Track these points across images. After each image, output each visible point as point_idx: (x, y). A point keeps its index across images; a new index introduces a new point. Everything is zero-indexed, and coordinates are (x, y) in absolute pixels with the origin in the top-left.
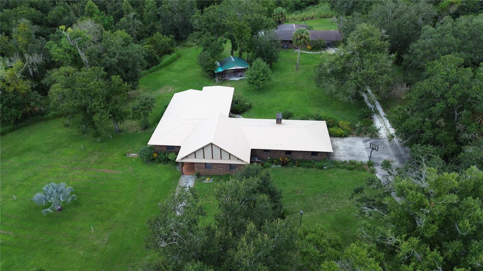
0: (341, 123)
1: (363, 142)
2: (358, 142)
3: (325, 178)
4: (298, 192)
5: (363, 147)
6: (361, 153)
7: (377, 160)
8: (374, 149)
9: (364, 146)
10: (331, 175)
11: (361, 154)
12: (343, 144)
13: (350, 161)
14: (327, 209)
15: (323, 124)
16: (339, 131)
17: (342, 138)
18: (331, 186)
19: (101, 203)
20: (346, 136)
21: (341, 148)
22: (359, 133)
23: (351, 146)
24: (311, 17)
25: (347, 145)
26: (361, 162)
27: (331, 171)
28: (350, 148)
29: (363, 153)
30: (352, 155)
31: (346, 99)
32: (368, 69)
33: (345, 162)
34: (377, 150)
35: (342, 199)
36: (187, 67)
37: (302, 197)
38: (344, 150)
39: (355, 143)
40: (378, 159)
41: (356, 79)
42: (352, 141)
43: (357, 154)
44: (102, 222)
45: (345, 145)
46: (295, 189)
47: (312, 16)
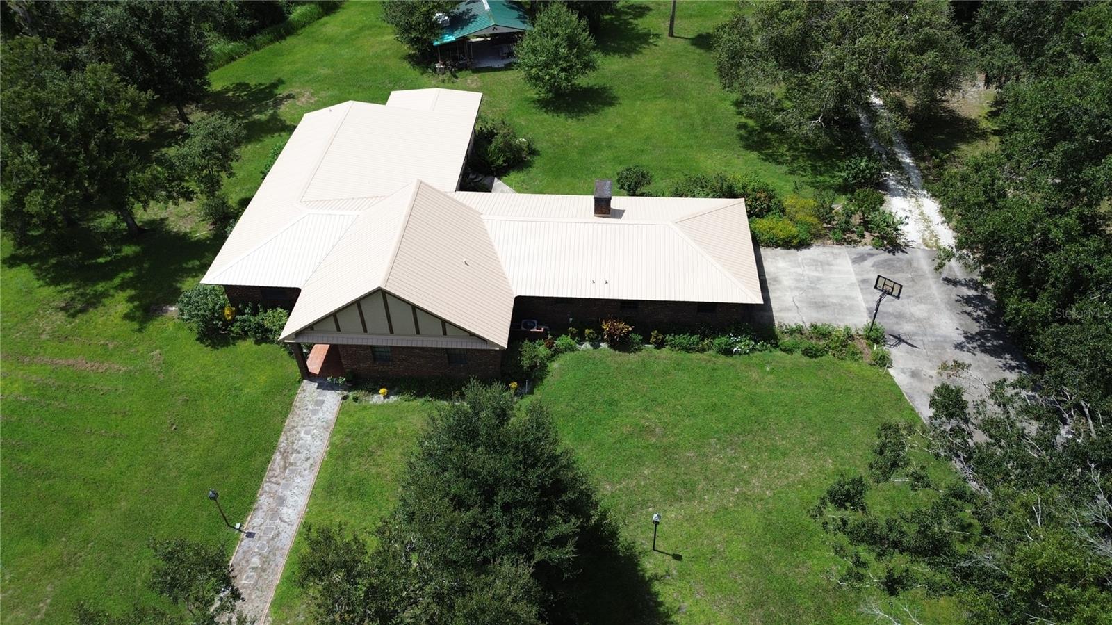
0: (788, 201)
1: (855, 261)
2: (839, 261)
3: (737, 382)
4: (652, 433)
5: (853, 279)
6: (847, 298)
7: (894, 320)
8: (888, 294)
9: (856, 274)
10: (754, 375)
11: (847, 303)
12: (793, 270)
13: (814, 327)
14: (737, 490)
15: (738, 207)
16: (784, 228)
17: (793, 251)
18: (753, 411)
20: (803, 244)
21: (787, 281)
22: (844, 235)
23: (817, 274)
25: (807, 272)
26: (847, 329)
27: (755, 360)
28: (814, 284)
29: (853, 299)
30: (819, 305)
33: (799, 330)
34: (898, 297)
35: (784, 455)
36: (361, 29)
37: (665, 449)
38: (797, 288)
39: (829, 264)
40: (896, 317)
42: (822, 258)
43: (834, 301)
45: (799, 270)
46: (643, 421)
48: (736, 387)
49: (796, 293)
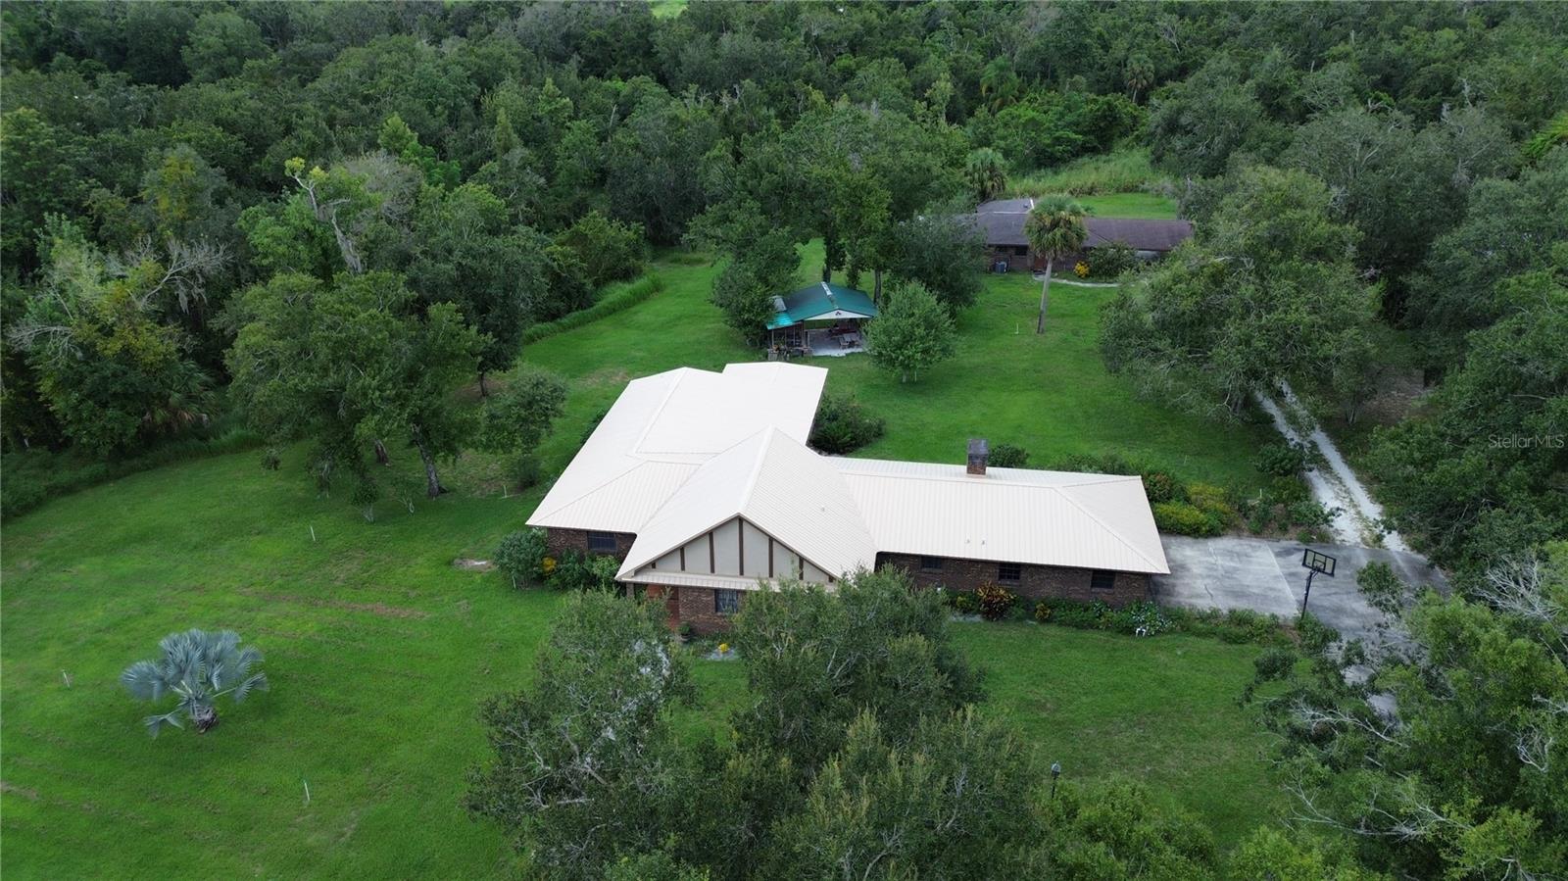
0: (1194, 488)
1: (1278, 555)
2: (1258, 553)
3: (1142, 664)
4: (1042, 707)
5: (1278, 571)
6: (1271, 589)
7: (1332, 614)
8: (1319, 570)
9: (1281, 567)
10: (1162, 657)
11: (1272, 594)
12: (1203, 559)
13: (1232, 612)
14: (1149, 768)
15: (1132, 488)
16: (1188, 514)
17: (1201, 540)
18: (1163, 693)
19: (350, 710)
20: (1213, 533)
21: (1196, 570)
22: (1263, 526)
23: (1232, 564)
24: (1086, 189)
25: (1220, 562)
26: (1274, 617)
27: (1162, 644)
28: (1229, 573)
29: (1280, 591)
30: (1237, 594)
31: (1211, 409)
32: (1286, 312)
33: (1215, 614)
34: (1332, 574)
35: (1204, 737)
36: (679, 318)
37: (1059, 724)
38: (1209, 576)
39: (1246, 555)
40: (1333, 611)
41: (1248, 343)
42: (1237, 549)
43: (1256, 591)
44: (345, 770)
45: (1212, 560)
46: (1031, 695)
47: (1089, 184)
48: (1141, 668)
49: (1209, 581)
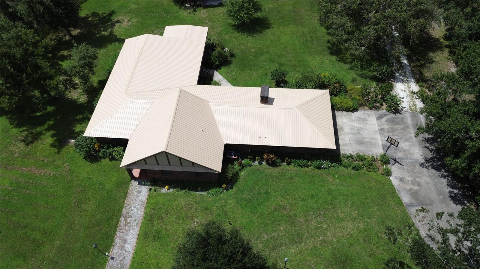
0: (350, 87)
1: (378, 119)
2: (370, 119)
3: (323, 183)
6: (373, 138)
7: (394, 151)
8: (392, 144)
9: (378, 126)
11: (373, 141)
12: (350, 123)
13: (358, 155)
16: (346, 102)
17: (350, 113)
18: (329, 198)
20: (355, 110)
21: (347, 130)
23: (360, 126)
25: (356, 125)
26: (373, 156)
27: (331, 173)
28: (359, 130)
29: (376, 139)
30: (361, 143)
33: (351, 157)
37: (290, 217)
38: (351, 133)
39: (366, 120)
42: (363, 116)
43: (367, 140)
45: (352, 124)
46: (281, 203)
48: (322, 186)
49: (350, 136)
